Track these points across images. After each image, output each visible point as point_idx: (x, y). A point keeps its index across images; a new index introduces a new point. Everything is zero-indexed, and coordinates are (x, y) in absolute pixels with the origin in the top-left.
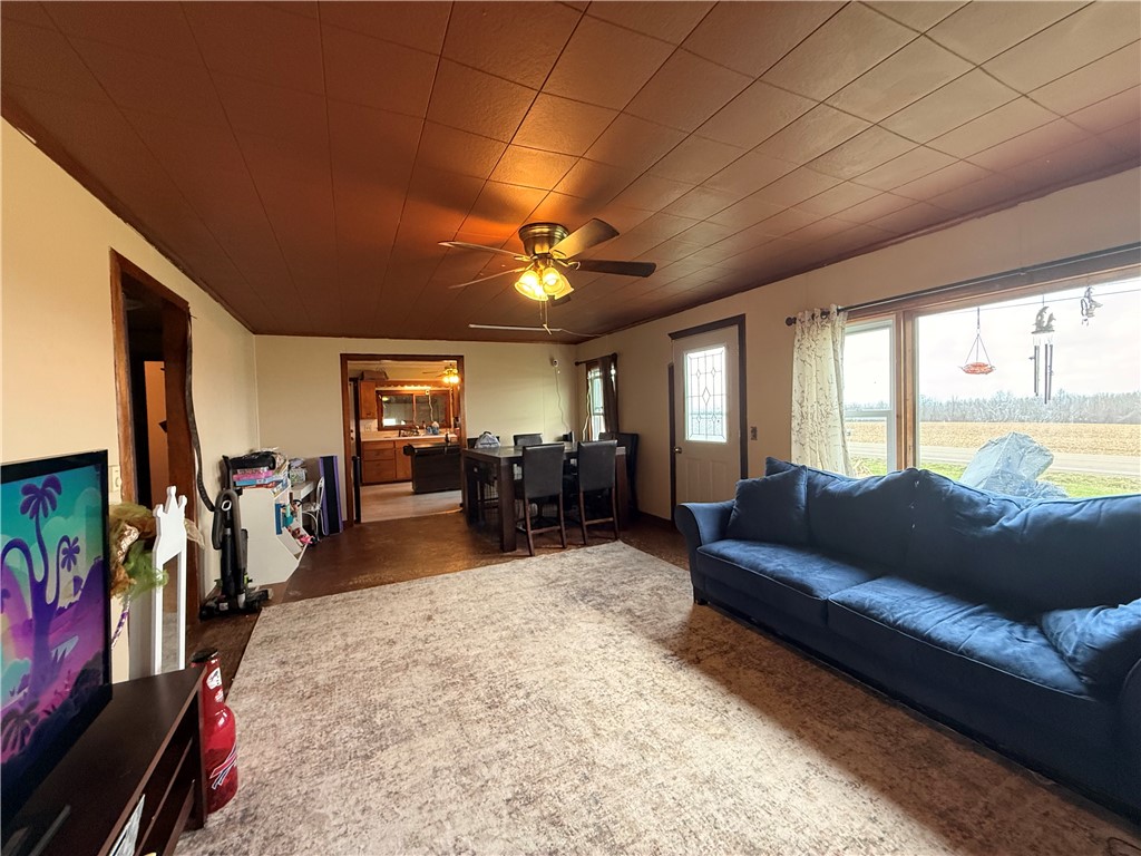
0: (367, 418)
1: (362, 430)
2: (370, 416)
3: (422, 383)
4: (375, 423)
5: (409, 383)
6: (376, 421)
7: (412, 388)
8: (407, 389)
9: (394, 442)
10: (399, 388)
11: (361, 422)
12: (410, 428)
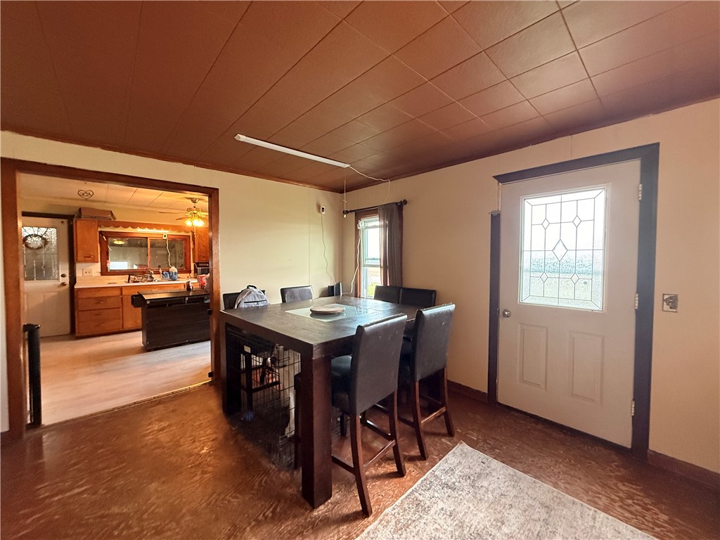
0: (86, 262)
1: (79, 274)
2: (90, 259)
3: (158, 226)
4: (97, 267)
5: (142, 225)
6: (99, 265)
7: (147, 230)
8: (139, 231)
9: (121, 288)
10: (129, 230)
11: (79, 266)
12: (143, 273)
